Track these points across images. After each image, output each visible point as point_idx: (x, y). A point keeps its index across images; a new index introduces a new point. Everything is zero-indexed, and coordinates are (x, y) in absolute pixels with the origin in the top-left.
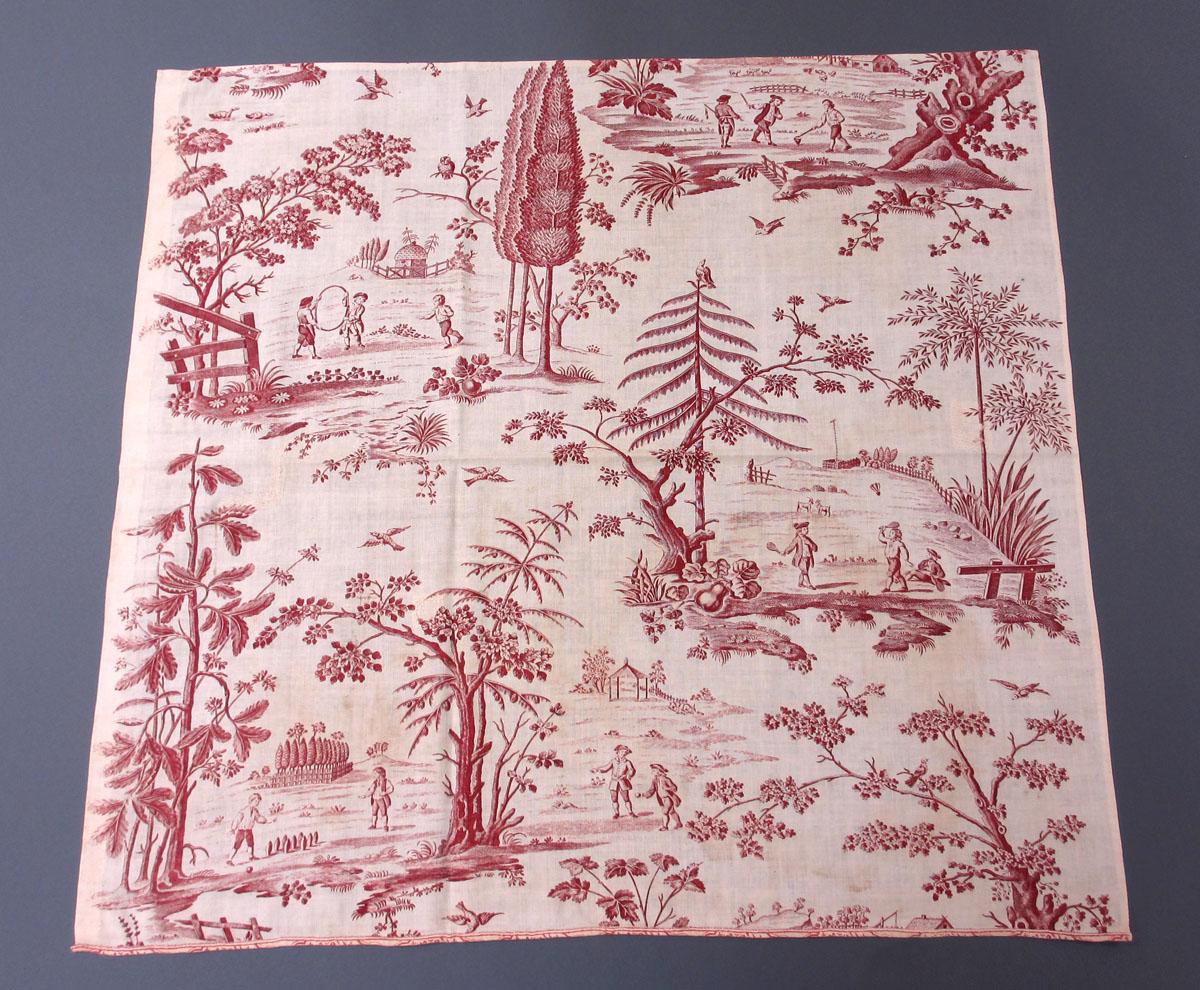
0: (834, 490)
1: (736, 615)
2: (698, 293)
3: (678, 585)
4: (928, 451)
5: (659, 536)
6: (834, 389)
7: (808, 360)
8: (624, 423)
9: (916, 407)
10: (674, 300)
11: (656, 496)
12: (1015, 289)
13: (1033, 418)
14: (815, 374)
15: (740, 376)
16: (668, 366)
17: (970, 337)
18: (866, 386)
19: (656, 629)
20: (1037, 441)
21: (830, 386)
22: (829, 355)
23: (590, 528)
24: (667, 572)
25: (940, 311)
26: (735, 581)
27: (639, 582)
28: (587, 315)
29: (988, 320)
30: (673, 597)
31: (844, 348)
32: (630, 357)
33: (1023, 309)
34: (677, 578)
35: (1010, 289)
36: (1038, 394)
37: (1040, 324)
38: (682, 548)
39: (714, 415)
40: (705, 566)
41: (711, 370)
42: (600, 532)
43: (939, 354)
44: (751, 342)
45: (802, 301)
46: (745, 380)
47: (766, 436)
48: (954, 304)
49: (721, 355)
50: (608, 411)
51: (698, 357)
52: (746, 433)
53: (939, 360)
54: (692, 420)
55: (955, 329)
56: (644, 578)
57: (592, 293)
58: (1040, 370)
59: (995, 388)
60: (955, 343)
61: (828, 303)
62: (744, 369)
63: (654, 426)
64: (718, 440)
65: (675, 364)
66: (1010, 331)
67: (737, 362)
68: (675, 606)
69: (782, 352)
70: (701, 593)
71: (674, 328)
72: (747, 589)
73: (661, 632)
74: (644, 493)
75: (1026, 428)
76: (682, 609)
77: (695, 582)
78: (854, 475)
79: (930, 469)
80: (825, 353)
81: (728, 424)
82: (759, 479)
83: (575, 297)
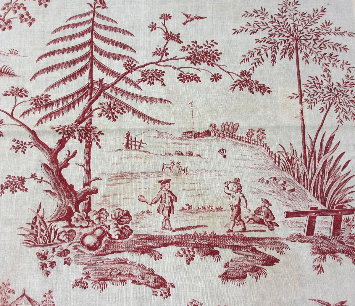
0: (190, 154)
1: (112, 253)
2: (94, 11)
3: (67, 229)
4: (262, 124)
5: (56, 192)
6: (192, 80)
7: (174, 59)
8: (33, 106)
9: (253, 93)
10: (76, 17)
11: (54, 160)
12: (323, 10)
13: (338, 100)
14: (178, 69)
15: (122, 70)
16: (68, 64)
17: (292, 43)
18: (216, 78)
19: (48, 265)
20: (341, 117)
21: (189, 78)
22: (189, 55)
23: (2, 185)
24: (59, 220)
25: (270, 25)
26: (112, 226)
27: (37, 228)
28: (10, 27)
29: (305, 31)
30: (63, 239)
31: (201, 50)
32: (41, 57)
33: (329, 24)
34: (67, 224)
35: (319, 10)
36: (341, 84)
37: (341, 34)
38: (72, 201)
39: (102, 99)
40: (89, 214)
41: (101, 67)
42: (9, 189)
43: (270, 54)
44: (132, 46)
45: (170, 18)
46: (126, 74)
47: (140, 114)
48: (280, 20)
49: (109, 55)
50: (22, 97)
51: (92, 57)
52: (125, 112)
53: (270, 59)
54: (85, 103)
55: (281, 37)
56: (41, 224)
57: (16, 12)
58: (342, 66)
59: (310, 79)
60: (281, 47)
61: (189, 18)
62: (125, 65)
63: (55, 108)
64: (104, 117)
65: (74, 62)
66: (320, 38)
67: (121, 60)
68: (64, 246)
69: (155, 53)
70: (85, 236)
71: (74, 36)
72: (122, 232)
73: (52, 267)
74: (45, 159)
75: (333, 108)
76: (70, 248)
77: (81, 227)
78: (206, 143)
79: (263, 137)
80: (186, 54)
81: (112, 105)
82: (133, 147)
83: (3, 15)
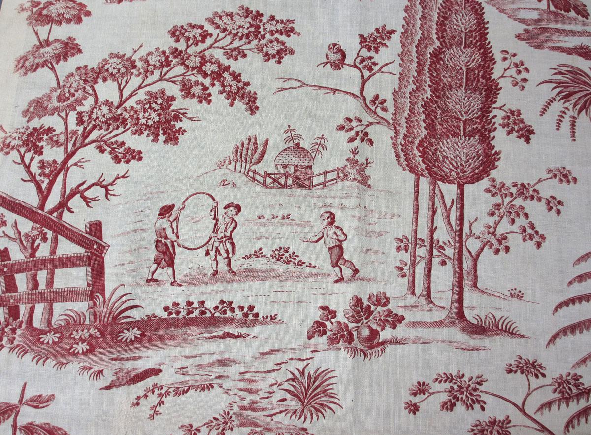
8: (557, 395)
28: (507, 249)
32: (560, 306)
50: (537, 377)
57: (513, 221)
83: (493, 225)
